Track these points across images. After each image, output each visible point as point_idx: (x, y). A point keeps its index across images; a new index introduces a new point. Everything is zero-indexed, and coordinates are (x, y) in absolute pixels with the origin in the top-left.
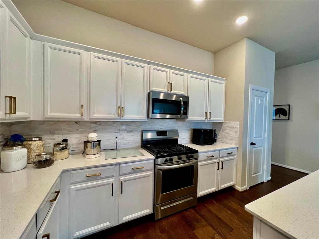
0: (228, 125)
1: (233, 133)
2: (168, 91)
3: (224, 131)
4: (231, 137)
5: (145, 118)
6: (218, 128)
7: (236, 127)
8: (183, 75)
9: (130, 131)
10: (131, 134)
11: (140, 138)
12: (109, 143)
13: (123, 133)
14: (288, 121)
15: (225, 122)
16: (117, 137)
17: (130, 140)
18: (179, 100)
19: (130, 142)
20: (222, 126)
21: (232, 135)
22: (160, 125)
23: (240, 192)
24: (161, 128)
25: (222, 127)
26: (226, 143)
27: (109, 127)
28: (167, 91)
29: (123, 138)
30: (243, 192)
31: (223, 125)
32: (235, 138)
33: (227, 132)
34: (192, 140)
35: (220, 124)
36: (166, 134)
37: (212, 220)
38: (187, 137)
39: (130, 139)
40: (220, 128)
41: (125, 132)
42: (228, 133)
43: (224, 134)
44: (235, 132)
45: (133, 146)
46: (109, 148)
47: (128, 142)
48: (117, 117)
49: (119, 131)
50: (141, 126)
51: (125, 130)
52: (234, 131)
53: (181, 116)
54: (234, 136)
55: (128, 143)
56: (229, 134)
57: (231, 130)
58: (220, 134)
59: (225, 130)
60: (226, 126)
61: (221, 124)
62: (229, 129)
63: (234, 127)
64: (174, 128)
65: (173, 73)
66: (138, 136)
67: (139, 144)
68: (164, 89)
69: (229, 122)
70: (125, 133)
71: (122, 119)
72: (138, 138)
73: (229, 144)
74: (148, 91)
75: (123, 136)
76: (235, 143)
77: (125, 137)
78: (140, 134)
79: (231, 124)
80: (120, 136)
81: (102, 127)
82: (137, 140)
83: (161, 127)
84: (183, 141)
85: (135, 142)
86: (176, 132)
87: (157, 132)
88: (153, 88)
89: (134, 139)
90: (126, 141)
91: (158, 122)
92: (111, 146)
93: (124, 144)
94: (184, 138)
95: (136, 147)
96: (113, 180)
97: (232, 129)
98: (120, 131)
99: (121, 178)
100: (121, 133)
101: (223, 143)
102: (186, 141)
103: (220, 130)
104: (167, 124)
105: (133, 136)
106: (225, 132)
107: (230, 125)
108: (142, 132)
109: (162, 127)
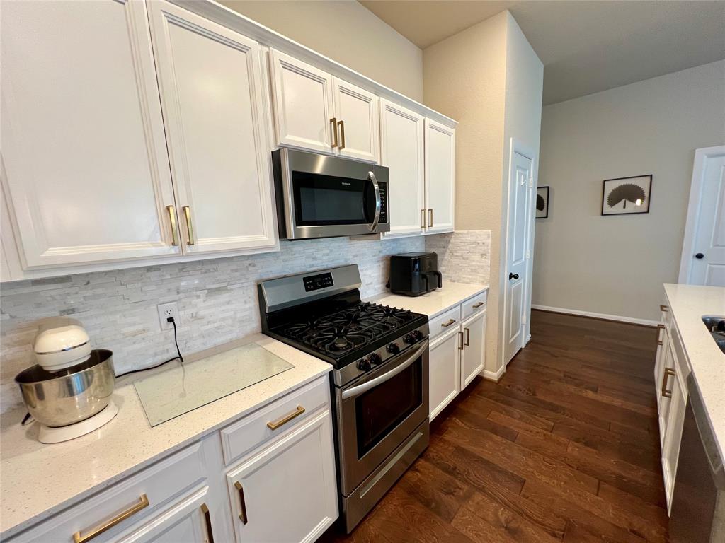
0: (464, 240)
1: (477, 257)
2: (333, 147)
3: (455, 254)
4: (473, 265)
5: (273, 243)
6: (440, 247)
7: (483, 243)
8: (367, 100)
9: (218, 289)
10: (224, 297)
11: (253, 304)
12: (143, 345)
13: (195, 301)
14: (544, 219)
15: (456, 232)
16: (171, 320)
17: (224, 319)
18: (366, 179)
19: (222, 323)
20: (448, 242)
21: (474, 261)
22: (307, 257)
23: (496, 384)
24: (312, 266)
25: (450, 245)
26: (459, 281)
27: (129, 286)
28: (329, 147)
29: (196, 317)
30: (500, 380)
31: (452, 240)
32: (482, 267)
33: (462, 256)
34: (387, 286)
35: (445, 236)
36: (329, 280)
37: (475, 472)
38: (376, 280)
39: (221, 316)
40: (444, 247)
41: (198, 297)
42: (464, 259)
43: (455, 261)
44: (482, 255)
45: (233, 336)
46: (149, 362)
47: (216, 325)
48: (166, 249)
49: (177, 297)
50: (251, 269)
51: (197, 289)
52: (479, 252)
53: (374, 227)
54: (479, 264)
55: (218, 328)
56: (467, 259)
57: (472, 250)
58: (445, 263)
59: (456, 252)
60: (459, 241)
61: (447, 238)
62: (467, 248)
63: (478, 243)
64: (346, 260)
65: (343, 90)
66: (246, 302)
67: (255, 323)
68: (321, 140)
69: (466, 231)
70: (202, 300)
71: (188, 255)
72: (247, 306)
73: (467, 283)
74: (269, 146)
75: (194, 311)
76: (482, 280)
77: (201, 313)
78: (253, 292)
79: (472, 236)
80: (182, 313)
81: (99, 291)
82: (247, 313)
83: (311, 262)
84: (368, 292)
85: (240, 321)
86: (352, 270)
87: (305, 280)
88: (289, 137)
89: (235, 313)
90: (209, 323)
91: (302, 249)
92: (156, 354)
93: (203, 336)
94: (371, 283)
95: (247, 336)
96: (204, 492)
97: (473, 248)
98: (181, 295)
99: (232, 475)
100: (184, 300)
101: (454, 281)
102: (375, 290)
103: (444, 253)
104: (328, 251)
105: (228, 303)
106: (457, 256)
107: (469, 239)
108: (259, 288)
109: (314, 262)
